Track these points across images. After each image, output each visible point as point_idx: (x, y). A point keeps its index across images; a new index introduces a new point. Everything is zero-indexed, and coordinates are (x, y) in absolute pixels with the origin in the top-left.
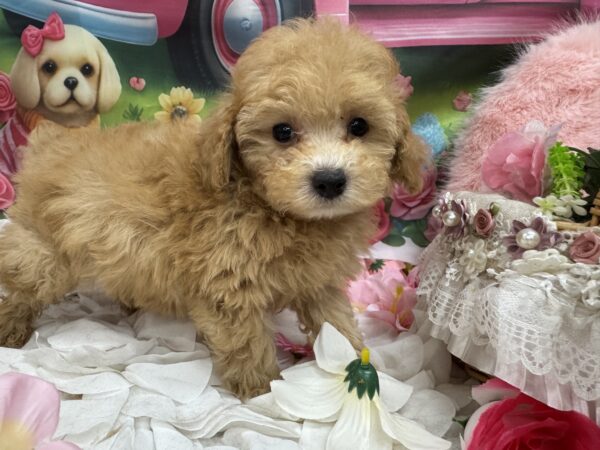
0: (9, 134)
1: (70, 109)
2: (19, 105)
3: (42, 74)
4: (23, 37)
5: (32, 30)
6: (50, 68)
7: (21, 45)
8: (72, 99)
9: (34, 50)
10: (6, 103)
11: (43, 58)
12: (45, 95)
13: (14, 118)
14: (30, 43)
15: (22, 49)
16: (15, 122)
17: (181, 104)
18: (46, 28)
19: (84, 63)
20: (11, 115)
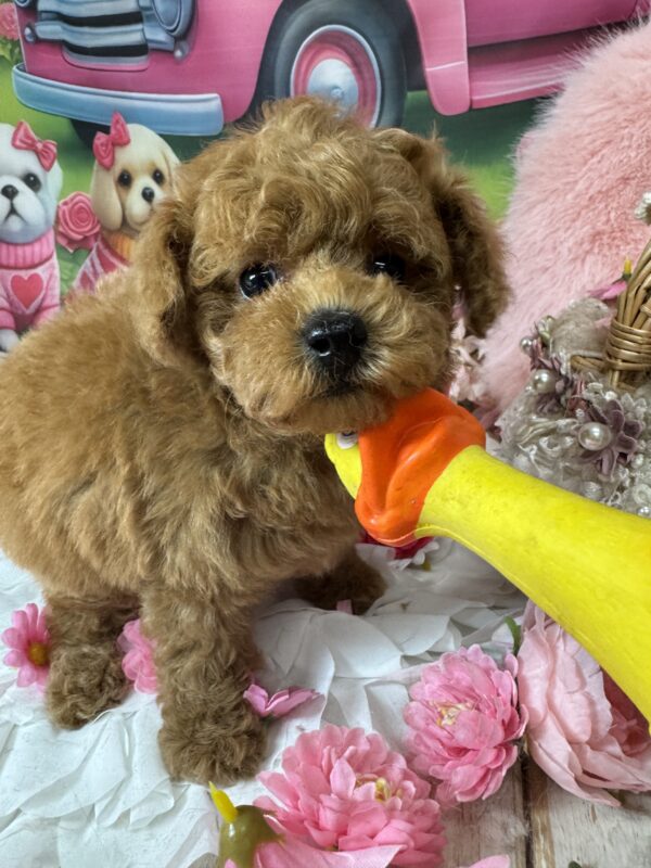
0: (97, 262)
2: (103, 228)
3: (120, 188)
4: (94, 146)
5: (100, 138)
6: (125, 180)
7: (94, 157)
9: (107, 161)
10: (90, 227)
11: (117, 170)
12: (127, 213)
13: (99, 243)
14: (102, 153)
15: (96, 162)
16: (101, 247)
18: (113, 131)
19: (154, 169)
20: (96, 240)
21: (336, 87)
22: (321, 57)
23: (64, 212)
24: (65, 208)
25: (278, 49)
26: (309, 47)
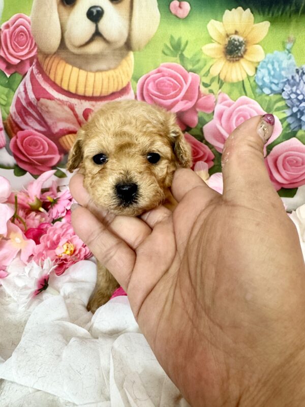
1: (96, 47)
2: (39, 51)
8: (97, 34)
10: (27, 51)
12: (66, 35)
17: (236, 33)
20: (31, 65)
23: (5, 35)
24: (7, 31)
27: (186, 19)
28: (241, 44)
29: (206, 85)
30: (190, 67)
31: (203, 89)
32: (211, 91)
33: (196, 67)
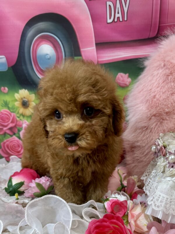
17: (24, 98)
21: (47, 54)
22: (41, 43)
25: (25, 40)
26: (37, 40)
27: (7, 94)
28: (27, 102)
29: (18, 117)
30: (12, 111)
31: (18, 119)
32: (21, 120)
33: (14, 111)
